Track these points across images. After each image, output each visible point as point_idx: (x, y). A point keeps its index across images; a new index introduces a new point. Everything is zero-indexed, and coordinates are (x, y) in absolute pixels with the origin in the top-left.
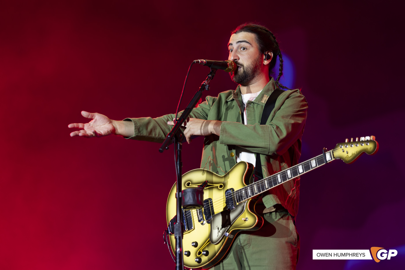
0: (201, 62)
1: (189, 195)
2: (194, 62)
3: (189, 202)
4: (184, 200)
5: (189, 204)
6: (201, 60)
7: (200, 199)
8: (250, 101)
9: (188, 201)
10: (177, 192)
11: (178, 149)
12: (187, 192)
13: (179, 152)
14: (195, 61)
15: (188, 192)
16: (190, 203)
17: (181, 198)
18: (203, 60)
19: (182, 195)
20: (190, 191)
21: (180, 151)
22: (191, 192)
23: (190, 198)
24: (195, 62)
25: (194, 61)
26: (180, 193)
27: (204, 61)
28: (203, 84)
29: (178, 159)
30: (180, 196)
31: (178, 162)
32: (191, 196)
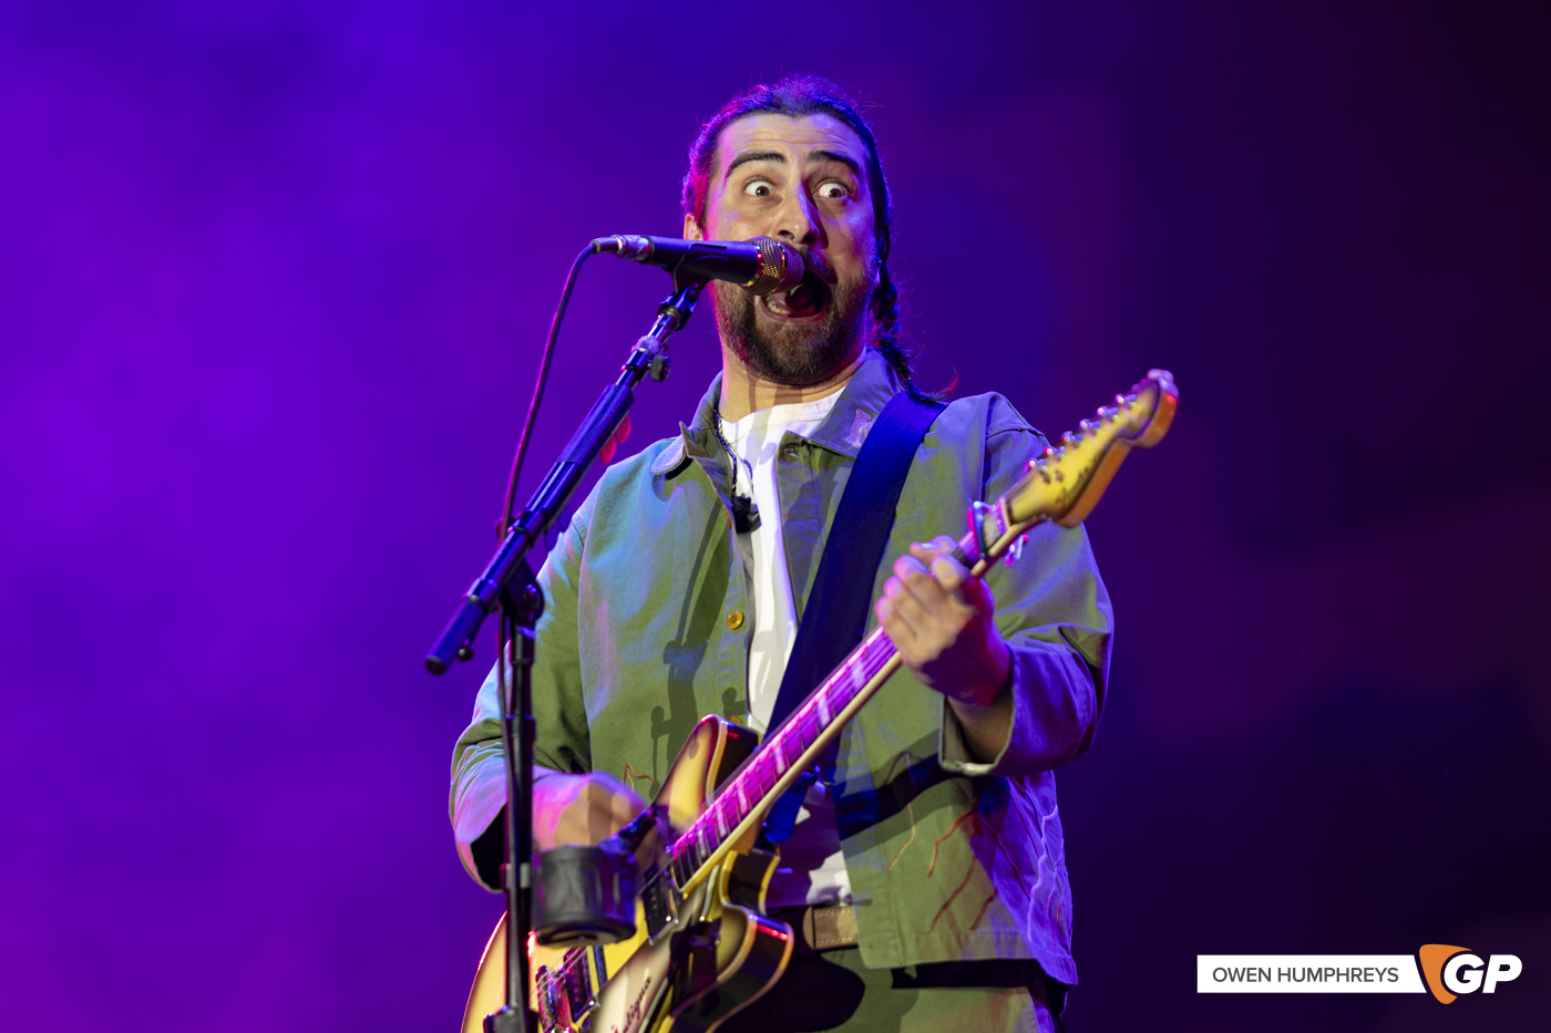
0: (627, 246)
1: (568, 878)
2: (595, 247)
3: (568, 909)
4: (543, 901)
5: (566, 918)
6: (628, 237)
7: (616, 895)
8: (797, 436)
9: (564, 904)
12: (558, 864)
14: (600, 241)
15: (563, 862)
16: (571, 913)
17: (528, 892)
18: (635, 237)
19: (532, 878)
20: (572, 861)
22: (578, 864)
23: (570, 892)
24: (599, 249)
25: (592, 242)
26: (524, 869)
27: (644, 241)
28: (638, 353)
29: (519, 704)
30: (524, 883)
31: (516, 722)
32: (577, 887)
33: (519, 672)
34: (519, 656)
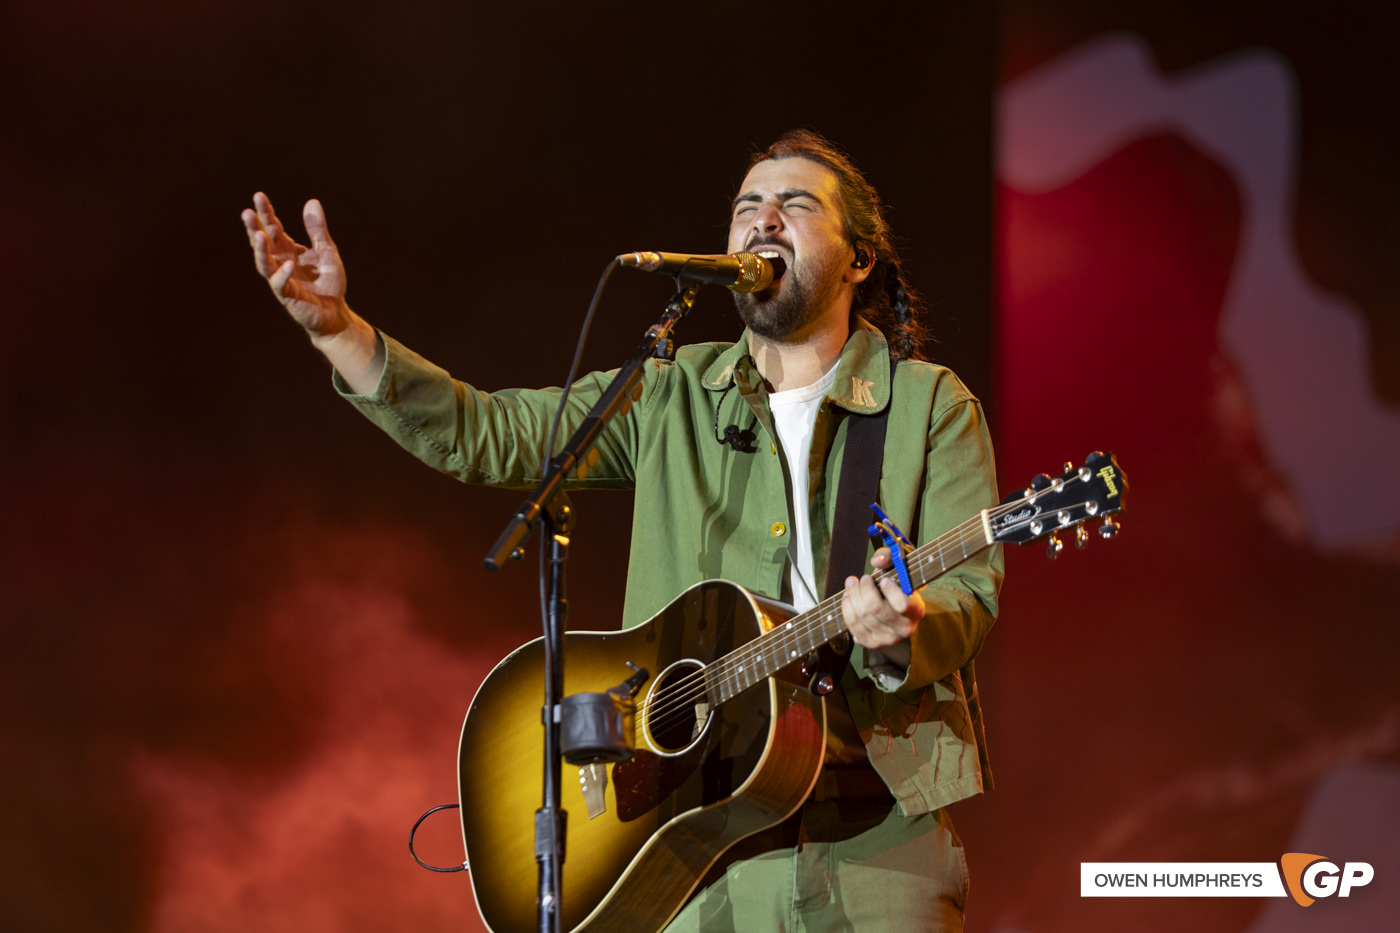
0: (644, 260)
1: (585, 716)
2: (619, 261)
3: (584, 738)
4: (568, 732)
5: (583, 745)
6: (644, 254)
9: (581, 735)
10: (545, 704)
11: (555, 557)
12: (579, 707)
13: (555, 569)
14: (623, 257)
15: (581, 704)
16: (587, 741)
17: (559, 725)
18: (649, 253)
19: (563, 715)
20: (588, 703)
21: (560, 566)
22: (591, 705)
23: (586, 726)
24: (622, 262)
25: (618, 258)
26: (557, 709)
27: (655, 257)
28: (650, 337)
30: (557, 719)
31: (553, 603)
32: (590, 721)
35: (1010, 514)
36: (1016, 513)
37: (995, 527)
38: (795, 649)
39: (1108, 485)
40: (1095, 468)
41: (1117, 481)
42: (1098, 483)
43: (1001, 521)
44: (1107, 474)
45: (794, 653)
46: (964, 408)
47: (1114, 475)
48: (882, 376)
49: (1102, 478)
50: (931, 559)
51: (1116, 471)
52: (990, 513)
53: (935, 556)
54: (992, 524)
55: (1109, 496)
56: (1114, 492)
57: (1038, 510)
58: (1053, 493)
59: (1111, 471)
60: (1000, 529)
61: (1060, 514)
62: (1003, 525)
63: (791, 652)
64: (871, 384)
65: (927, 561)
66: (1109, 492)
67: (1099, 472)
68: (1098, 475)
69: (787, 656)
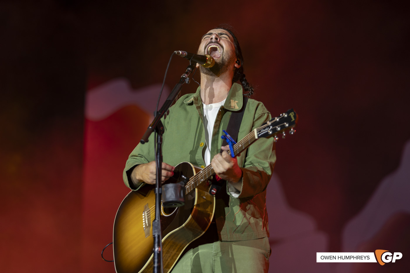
1: (171, 191)
4: (165, 196)
7: (182, 195)
9: (170, 197)
14: (176, 52)
16: (172, 199)
17: (161, 194)
22: (174, 187)
23: (172, 194)
26: (160, 189)
28: (183, 77)
29: (159, 152)
30: (160, 192)
31: (158, 156)
32: (173, 192)
33: (159, 145)
34: (159, 142)
35: (263, 129)
36: (264, 129)
37: (258, 133)
38: (202, 179)
39: (292, 117)
40: (288, 113)
41: (295, 116)
42: (289, 117)
43: (260, 131)
44: (292, 115)
45: (202, 180)
46: (264, 115)
47: (293, 115)
48: (240, 99)
49: (290, 116)
50: (240, 146)
51: (294, 113)
52: (257, 129)
53: (241, 145)
54: (258, 132)
55: (292, 121)
56: (293, 119)
57: (271, 127)
58: (276, 121)
59: (293, 113)
60: (260, 134)
61: (277, 127)
62: (260, 132)
63: (201, 180)
64: (237, 101)
65: (239, 146)
66: (292, 120)
67: (289, 114)
68: (289, 115)
69: (200, 181)
